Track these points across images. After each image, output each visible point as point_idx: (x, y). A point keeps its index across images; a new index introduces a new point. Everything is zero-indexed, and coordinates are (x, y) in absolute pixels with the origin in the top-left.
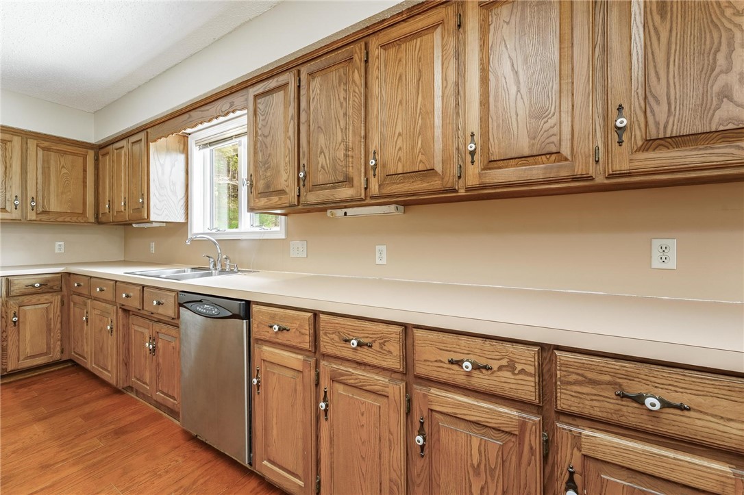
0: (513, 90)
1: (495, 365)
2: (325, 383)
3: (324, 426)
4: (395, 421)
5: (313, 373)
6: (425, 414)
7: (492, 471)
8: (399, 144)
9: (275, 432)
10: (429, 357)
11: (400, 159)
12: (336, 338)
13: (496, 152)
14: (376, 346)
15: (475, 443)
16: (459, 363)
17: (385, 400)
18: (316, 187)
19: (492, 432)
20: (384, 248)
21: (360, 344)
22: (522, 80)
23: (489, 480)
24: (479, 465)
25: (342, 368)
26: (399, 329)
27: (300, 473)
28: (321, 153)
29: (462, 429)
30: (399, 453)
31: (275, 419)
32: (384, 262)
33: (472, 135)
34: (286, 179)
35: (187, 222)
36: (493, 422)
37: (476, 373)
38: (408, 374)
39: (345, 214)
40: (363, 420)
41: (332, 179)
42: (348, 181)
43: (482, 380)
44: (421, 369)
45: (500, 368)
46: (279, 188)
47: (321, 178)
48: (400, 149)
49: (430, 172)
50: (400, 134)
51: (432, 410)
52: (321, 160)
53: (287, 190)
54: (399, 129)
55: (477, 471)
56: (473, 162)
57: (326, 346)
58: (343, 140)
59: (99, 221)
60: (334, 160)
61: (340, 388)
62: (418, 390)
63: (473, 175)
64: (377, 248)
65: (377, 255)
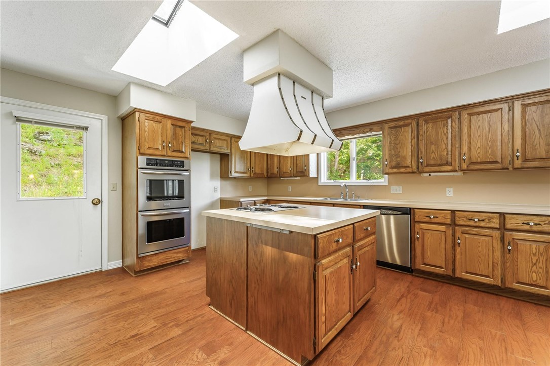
0: (538, 135)
1: (543, 223)
2: (458, 234)
3: (458, 249)
4: (498, 245)
5: (451, 232)
6: (511, 240)
7: (541, 254)
8: (479, 151)
9: (429, 254)
10: (511, 223)
11: (479, 157)
12: (465, 219)
13: (529, 156)
14: (487, 220)
15: (534, 247)
16: (528, 224)
17: (491, 237)
18: (428, 165)
19: (541, 243)
20: (452, 189)
21: (479, 220)
22: (542, 132)
23: (540, 256)
24: (536, 253)
25: (467, 229)
26: (498, 215)
27: (444, 266)
28: (432, 152)
29: (528, 243)
30: (498, 254)
31: (429, 249)
32: (452, 195)
33: (517, 150)
34: (409, 160)
35: (318, 177)
36: (542, 240)
37: (535, 226)
38: (503, 228)
39: (430, 175)
40: (480, 245)
41: (439, 162)
42: (447, 164)
43: (535, 228)
44: (508, 227)
45: (545, 224)
46: (405, 165)
47: (432, 162)
48: (479, 153)
49: (496, 162)
50: (479, 148)
51: (514, 239)
52: (433, 155)
53: (410, 166)
54: (479, 145)
55: (535, 255)
56: (518, 159)
57: (459, 222)
58: (446, 148)
60: (441, 156)
61: (467, 236)
62: (507, 233)
63: (518, 163)
64: (447, 189)
65: (447, 192)
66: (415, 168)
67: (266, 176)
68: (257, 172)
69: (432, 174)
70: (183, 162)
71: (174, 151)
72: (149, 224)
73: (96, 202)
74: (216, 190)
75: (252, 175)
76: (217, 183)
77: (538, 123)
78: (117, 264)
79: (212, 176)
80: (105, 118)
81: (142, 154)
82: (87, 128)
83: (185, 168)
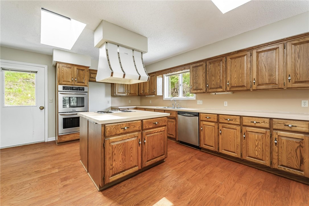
0: (264, 70)
1: (261, 122)
2: (220, 128)
3: (220, 136)
4: (239, 134)
5: (217, 126)
6: (245, 132)
7: (260, 140)
8: (235, 80)
9: (207, 139)
10: (246, 121)
11: (235, 83)
12: (224, 119)
13: (260, 82)
14: (234, 120)
15: (256, 136)
16: (253, 122)
17: (236, 130)
18: (211, 88)
19: (260, 134)
20: (227, 102)
21: (230, 120)
22: (267, 68)
23: (259, 142)
24: (257, 139)
25: (225, 125)
26: (239, 117)
27: (214, 146)
28: (213, 81)
29: (253, 133)
30: (239, 139)
31: (207, 136)
32: (227, 105)
33: (254, 79)
34: (202, 86)
35: (163, 95)
36: (260, 132)
37: (256, 124)
38: (241, 125)
39: (215, 94)
40: (231, 134)
41: (216, 86)
42: (221, 87)
43: (257, 125)
44: (244, 124)
45: (262, 122)
46: (200, 88)
47: (213, 86)
48: (235, 81)
49: (244, 86)
50: (235, 78)
51: (247, 131)
52: (213, 82)
53: (203, 89)
54: (235, 77)
55: (257, 140)
56: (254, 84)
57: (221, 121)
58: (219, 78)
59: (138, 95)
60: (217, 83)
61: (224, 129)
62: (244, 128)
63: (254, 87)
64: (225, 102)
65: (225, 104)
66: (204, 90)
67: (137, 95)
68: (132, 92)
69: (216, 93)
70: (84, 88)
71: (78, 82)
72: (64, 119)
73: (42, 108)
74: (108, 102)
75: (129, 94)
76: (110, 99)
77: (265, 63)
78: (53, 139)
79: (106, 95)
80: (46, 67)
81: (60, 84)
82: (36, 72)
83: (85, 91)
